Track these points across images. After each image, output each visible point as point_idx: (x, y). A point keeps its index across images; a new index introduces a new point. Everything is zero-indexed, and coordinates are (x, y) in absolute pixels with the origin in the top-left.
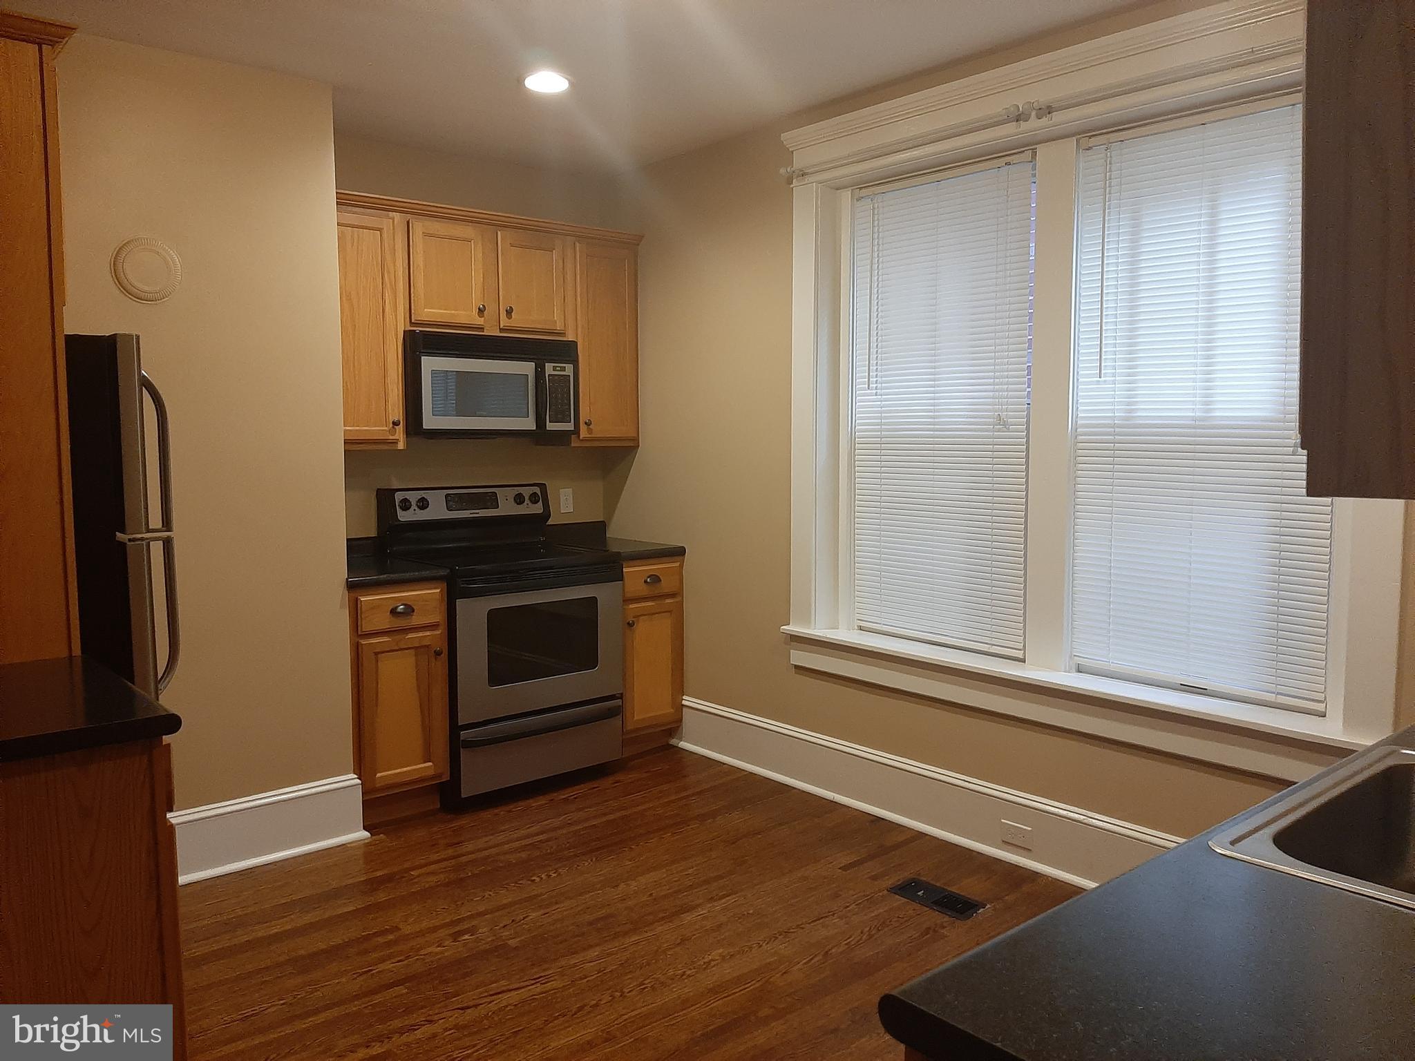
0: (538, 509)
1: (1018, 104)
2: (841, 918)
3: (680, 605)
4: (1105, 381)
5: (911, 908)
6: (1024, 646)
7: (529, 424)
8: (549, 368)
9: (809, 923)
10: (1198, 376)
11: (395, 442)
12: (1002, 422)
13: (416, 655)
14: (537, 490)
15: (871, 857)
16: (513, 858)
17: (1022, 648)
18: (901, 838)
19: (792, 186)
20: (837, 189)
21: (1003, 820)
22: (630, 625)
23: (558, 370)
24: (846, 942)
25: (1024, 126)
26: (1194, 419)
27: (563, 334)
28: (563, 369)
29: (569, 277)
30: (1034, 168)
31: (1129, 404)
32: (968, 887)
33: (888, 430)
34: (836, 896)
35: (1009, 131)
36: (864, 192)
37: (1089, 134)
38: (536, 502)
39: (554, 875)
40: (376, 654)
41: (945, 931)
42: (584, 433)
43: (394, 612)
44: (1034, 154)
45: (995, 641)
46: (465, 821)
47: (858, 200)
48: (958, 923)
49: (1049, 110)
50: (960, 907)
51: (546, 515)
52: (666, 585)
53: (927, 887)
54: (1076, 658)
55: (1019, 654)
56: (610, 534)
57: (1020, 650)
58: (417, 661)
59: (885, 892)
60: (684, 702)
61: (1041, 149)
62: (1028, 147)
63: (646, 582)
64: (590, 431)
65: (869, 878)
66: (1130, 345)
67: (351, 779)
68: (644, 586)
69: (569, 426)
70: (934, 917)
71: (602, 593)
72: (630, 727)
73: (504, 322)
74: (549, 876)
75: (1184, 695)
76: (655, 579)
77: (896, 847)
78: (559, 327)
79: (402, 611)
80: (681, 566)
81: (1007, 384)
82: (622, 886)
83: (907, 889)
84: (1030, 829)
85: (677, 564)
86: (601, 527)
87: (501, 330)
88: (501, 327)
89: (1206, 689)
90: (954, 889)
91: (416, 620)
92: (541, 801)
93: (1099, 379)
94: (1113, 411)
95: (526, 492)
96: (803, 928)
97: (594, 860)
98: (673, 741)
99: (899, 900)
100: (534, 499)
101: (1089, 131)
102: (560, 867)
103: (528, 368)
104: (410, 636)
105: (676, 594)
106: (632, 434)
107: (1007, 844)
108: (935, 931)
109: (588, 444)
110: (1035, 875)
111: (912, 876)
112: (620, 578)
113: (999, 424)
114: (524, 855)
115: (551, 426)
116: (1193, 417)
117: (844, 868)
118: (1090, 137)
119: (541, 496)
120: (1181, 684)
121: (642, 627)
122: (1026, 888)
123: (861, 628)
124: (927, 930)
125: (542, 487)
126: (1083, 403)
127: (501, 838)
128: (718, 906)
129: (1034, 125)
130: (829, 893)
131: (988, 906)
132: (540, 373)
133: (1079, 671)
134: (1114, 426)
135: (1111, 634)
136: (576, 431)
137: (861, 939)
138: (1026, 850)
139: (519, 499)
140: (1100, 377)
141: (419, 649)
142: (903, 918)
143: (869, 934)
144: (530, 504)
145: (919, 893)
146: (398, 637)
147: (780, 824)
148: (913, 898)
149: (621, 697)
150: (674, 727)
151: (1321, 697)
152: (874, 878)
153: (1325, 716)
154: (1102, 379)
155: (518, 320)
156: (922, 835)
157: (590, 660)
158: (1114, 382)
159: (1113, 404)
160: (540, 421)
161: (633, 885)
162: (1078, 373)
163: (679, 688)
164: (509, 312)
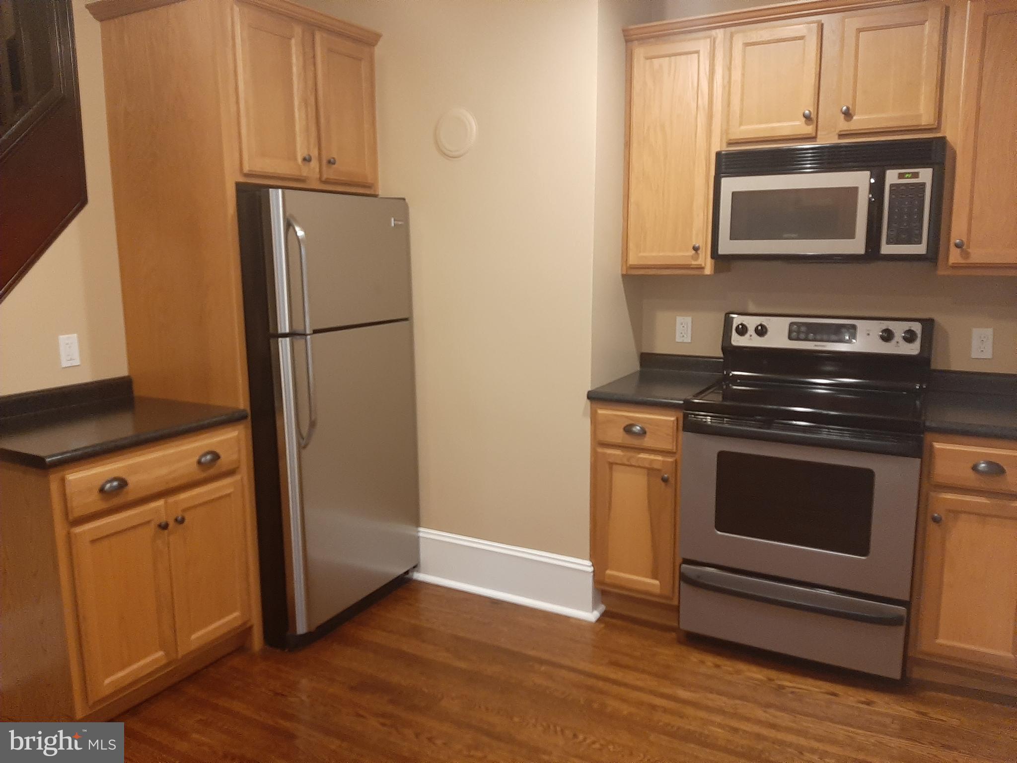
7: (853, 246)
8: (892, 177)
11: (701, 268)
13: (648, 474)
14: (916, 326)
23: (907, 178)
28: (916, 175)
40: (611, 464)
42: (954, 257)
43: (628, 429)
51: (924, 356)
58: (649, 481)
63: (974, 468)
64: (965, 255)
67: (586, 566)
69: (918, 249)
72: (925, 647)
76: (995, 469)
79: (637, 431)
87: (840, 136)
88: (838, 132)
91: (648, 442)
95: (899, 328)
100: (909, 336)
103: (861, 178)
104: (642, 455)
115: (887, 249)
119: (920, 334)
121: (963, 528)
125: (928, 323)
132: (877, 184)
136: (934, 255)
139: (887, 336)
141: (651, 471)
146: (630, 454)
155: (858, 121)
160: (872, 243)
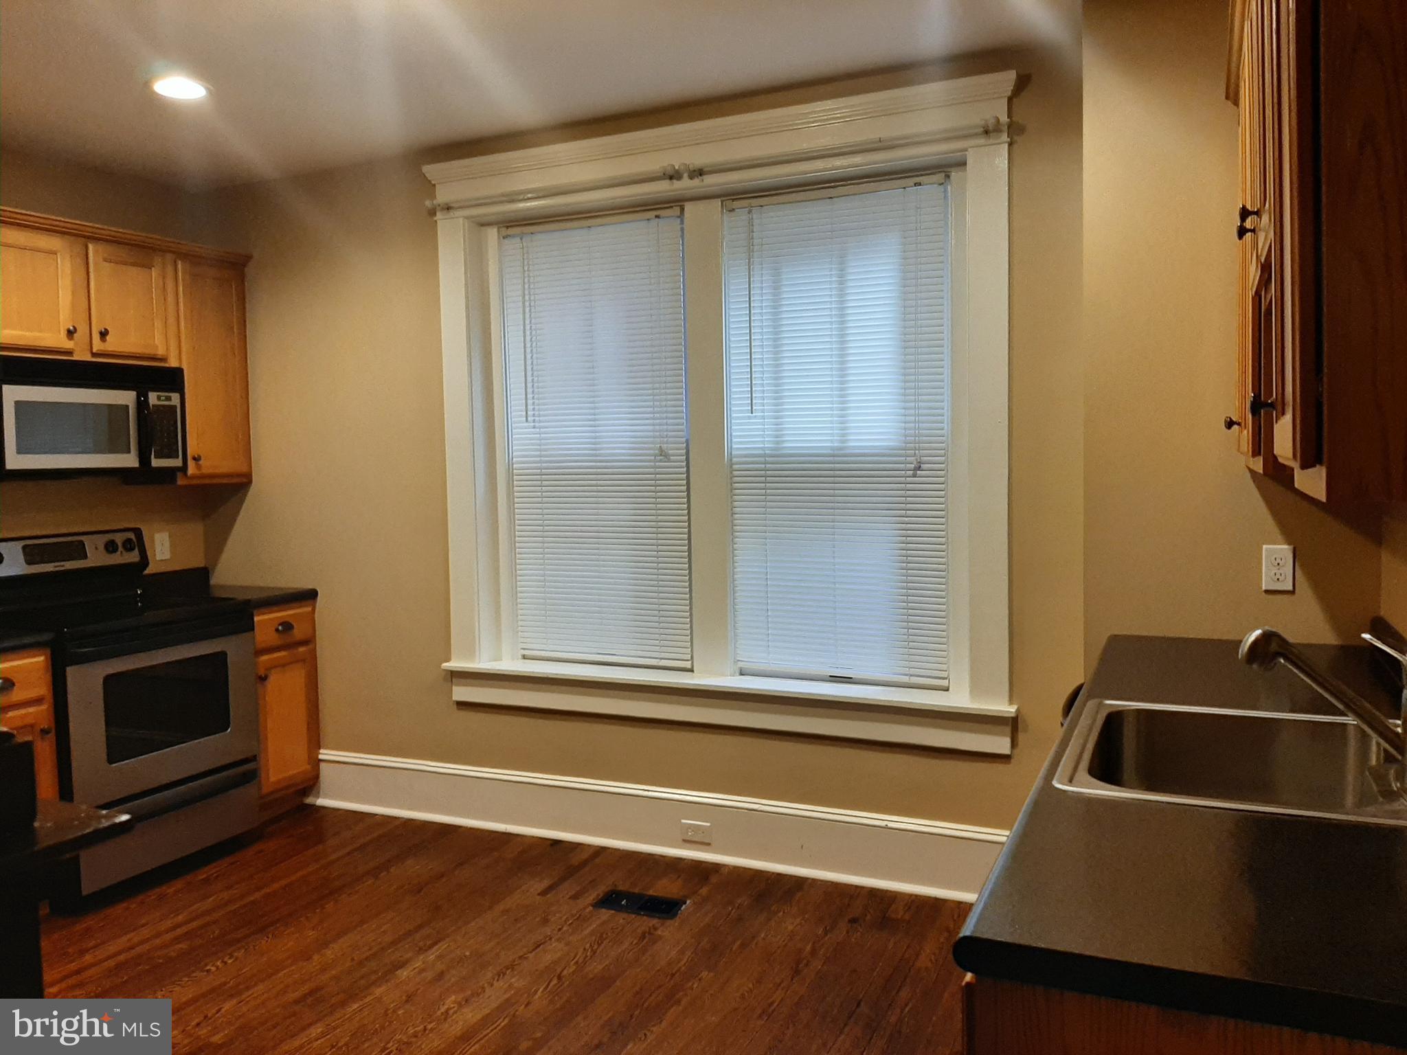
0: (134, 557)
1: (674, 164)
2: (558, 940)
3: (314, 650)
4: (755, 416)
5: (621, 918)
6: (692, 657)
7: (129, 460)
8: (153, 398)
9: (531, 952)
10: (835, 412)
12: (663, 454)
14: (132, 536)
15: (563, 879)
16: (172, 952)
17: (690, 658)
18: (585, 856)
19: (435, 219)
20: (483, 225)
21: (683, 821)
22: (263, 679)
23: (163, 400)
24: (573, 962)
25: (677, 184)
26: (832, 448)
27: (164, 360)
28: (169, 399)
29: (171, 298)
30: (682, 222)
31: (777, 436)
32: (665, 888)
33: (546, 462)
34: (545, 921)
35: (663, 188)
36: (511, 231)
37: (732, 197)
38: (132, 549)
39: (230, 961)
41: (659, 932)
42: (191, 470)
44: (682, 209)
45: (663, 655)
46: (90, 921)
47: (504, 238)
48: (669, 922)
49: (699, 173)
50: (665, 908)
51: (144, 562)
52: (298, 633)
53: (628, 895)
54: (739, 663)
55: (688, 665)
56: (213, 581)
57: (688, 660)
59: (591, 908)
60: (321, 757)
61: (689, 207)
62: (677, 203)
63: (277, 630)
64: (199, 467)
65: (570, 898)
66: (776, 385)
68: (276, 635)
69: (176, 463)
70: (645, 922)
71: (231, 646)
72: (265, 790)
73: (98, 345)
74: (226, 963)
75: (835, 684)
76: (287, 626)
77: (584, 863)
78: (161, 352)
80: (314, 610)
81: (667, 418)
82: (316, 957)
83: (610, 900)
84: (708, 824)
85: (310, 609)
86: (203, 574)
87: (94, 355)
88: (94, 351)
89: (851, 678)
90: (651, 892)
91: (19, 695)
92: (179, 884)
93: (750, 414)
94: (763, 442)
95: (119, 538)
96: (526, 958)
97: (270, 936)
98: (309, 800)
99: (605, 914)
100: (128, 546)
101: (734, 195)
102: (234, 951)
103: (126, 398)
104: (10, 714)
105: (309, 641)
106: (244, 469)
107: (688, 842)
108: (650, 933)
109: (195, 482)
110: (716, 867)
111: (610, 888)
112: (251, 628)
113: (661, 455)
114: (183, 946)
115: (156, 463)
116: (831, 447)
117: (543, 893)
118: (733, 200)
119: (137, 542)
120: (831, 676)
121: (274, 679)
122: (714, 879)
123: (524, 657)
124: (643, 937)
125: (138, 532)
126: (737, 436)
127: (145, 932)
128: (431, 956)
129: (685, 185)
130: (537, 919)
131: (688, 902)
132: (142, 405)
133: (741, 674)
134: (765, 455)
135: (770, 637)
136: (184, 468)
137: (587, 956)
138: (705, 845)
139: (111, 547)
140: (752, 413)
142: (617, 928)
143: (592, 950)
144: (124, 552)
145: (623, 903)
147: (461, 864)
148: (620, 909)
149: (254, 758)
150: (311, 783)
151: (944, 674)
152: (575, 897)
153: (948, 690)
154: (754, 414)
155: (113, 344)
156: (603, 850)
157: (219, 722)
158: (763, 418)
159: (763, 436)
160: (144, 458)
161: (329, 953)
162: (730, 409)
163: (315, 742)
164: (104, 334)
